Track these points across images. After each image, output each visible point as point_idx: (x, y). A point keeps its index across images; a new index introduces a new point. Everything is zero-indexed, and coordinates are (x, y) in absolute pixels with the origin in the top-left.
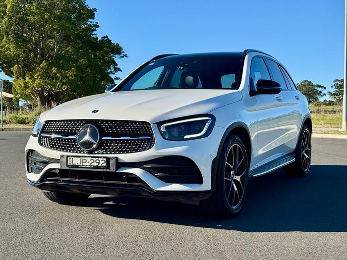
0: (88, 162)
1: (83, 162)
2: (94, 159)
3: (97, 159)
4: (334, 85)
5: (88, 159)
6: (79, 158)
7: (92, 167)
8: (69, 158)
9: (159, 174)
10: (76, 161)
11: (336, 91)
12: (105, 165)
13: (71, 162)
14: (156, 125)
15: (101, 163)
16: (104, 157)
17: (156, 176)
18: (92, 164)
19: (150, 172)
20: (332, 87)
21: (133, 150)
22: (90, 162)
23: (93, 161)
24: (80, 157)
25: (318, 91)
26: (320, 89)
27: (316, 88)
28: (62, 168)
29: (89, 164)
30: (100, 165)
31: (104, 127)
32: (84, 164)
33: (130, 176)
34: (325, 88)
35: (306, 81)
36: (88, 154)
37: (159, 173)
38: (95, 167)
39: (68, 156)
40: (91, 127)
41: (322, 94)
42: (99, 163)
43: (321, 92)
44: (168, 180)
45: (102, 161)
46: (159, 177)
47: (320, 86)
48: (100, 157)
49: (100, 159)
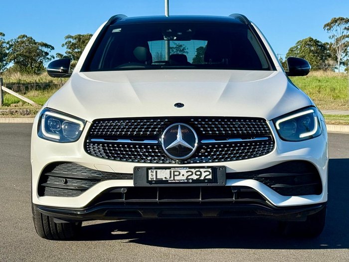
0: (183, 175)
1: (174, 175)
2: (193, 170)
3: (198, 170)
4: (66, 44)
5: (183, 171)
6: (168, 171)
7: (191, 181)
8: (150, 171)
9: (277, 186)
10: (163, 175)
11: (69, 53)
12: (210, 177)
13: (155, 177)
14: (272, 121)
15: (204, 175)
16: (208, 167)
17: (272, 188)
18: (189, 177)
19: (266, 184)
20: (63, 45)
21: (244, 156)
22: (186, 175)
23: (190, 173)
24: (169, 168)
25: (43, 52)
26: (45, 50)
27: (40, 48)
28: (138, 185)
29: (184, 178)
30: (202, 178)
31: (199, 126)
32: (176, 178)
33: (242, 190)
34: (53, 48)
35: (24, 36)
36: (181, 164)
37: (277, 183)
38: (194, 181)
39: (149, 168)
40: (182, 127)
41: (49, 57)
42: (200, 175)
43: (47, 54)
44: (286, 193)
45: (204, 172)
46: (276, 190)
47: (46, 45)
48: (203, 167)
49: (202, 170)
